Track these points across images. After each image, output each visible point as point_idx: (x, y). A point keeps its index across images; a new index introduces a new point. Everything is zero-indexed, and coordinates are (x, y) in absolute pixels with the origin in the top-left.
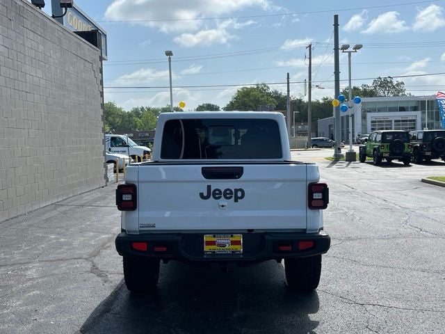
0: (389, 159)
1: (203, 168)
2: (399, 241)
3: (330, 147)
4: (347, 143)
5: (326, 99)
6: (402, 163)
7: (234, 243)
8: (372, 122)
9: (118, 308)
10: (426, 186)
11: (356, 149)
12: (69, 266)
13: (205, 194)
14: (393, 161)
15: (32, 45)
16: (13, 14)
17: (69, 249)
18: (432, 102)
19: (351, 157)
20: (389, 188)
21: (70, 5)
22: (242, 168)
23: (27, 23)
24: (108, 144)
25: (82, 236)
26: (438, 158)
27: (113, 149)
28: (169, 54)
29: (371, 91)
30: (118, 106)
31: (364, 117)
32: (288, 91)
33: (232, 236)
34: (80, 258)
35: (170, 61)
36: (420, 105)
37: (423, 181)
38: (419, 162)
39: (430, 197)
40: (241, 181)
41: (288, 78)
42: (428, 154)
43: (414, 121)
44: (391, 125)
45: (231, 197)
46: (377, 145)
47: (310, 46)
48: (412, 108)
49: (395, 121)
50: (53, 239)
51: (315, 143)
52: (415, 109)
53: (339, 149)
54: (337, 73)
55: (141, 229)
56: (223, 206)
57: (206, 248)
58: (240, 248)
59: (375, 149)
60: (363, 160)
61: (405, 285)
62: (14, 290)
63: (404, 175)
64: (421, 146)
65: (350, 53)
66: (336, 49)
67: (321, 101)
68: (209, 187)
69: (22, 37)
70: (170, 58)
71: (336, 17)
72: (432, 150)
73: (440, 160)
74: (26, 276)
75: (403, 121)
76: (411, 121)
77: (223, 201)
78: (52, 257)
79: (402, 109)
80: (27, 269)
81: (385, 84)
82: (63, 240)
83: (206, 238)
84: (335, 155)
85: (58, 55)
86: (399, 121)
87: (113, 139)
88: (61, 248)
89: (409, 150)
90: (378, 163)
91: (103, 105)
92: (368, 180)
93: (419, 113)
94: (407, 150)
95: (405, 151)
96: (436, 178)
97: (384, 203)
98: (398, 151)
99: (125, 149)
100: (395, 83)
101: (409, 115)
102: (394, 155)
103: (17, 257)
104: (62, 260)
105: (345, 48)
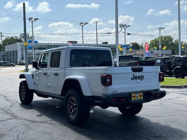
1: (132, 68)
7: (140, 96)
13: (133, 78)
22: (142, 68)
29: (19, 39)
33: (140, 93)
40: (143, 73)
45: (140, 79)
53: (27, 66)
54: (25, 30)
55: (113, 93)
56: (138, 82)
57: (133, 99)
58: (142, 98)
65: (32, 21)
68: (134, 75)
71: (24, 4)
77: (138, 80)
83: (133, 95)
100: (30, 36)
105: (30, 19)
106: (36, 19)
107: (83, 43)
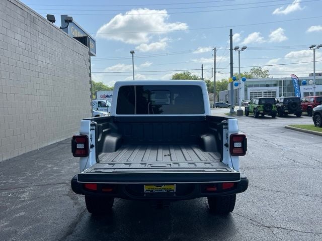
0: (263, 114)
2: (283, 170)
3: (227, 107)
4: (236, 105)
5: (224, 80)
6: (271, 117)
8: (251, 93)
9: (79, 230)
10: (288, 131)
11: (243, 108)
12: (53, 190)
14: (265, 116)
15: (42, 42)
16: (29, 22)
17: (57, 176)
18: (285, 81)
19: (240, 113)
20: (266, 132)
21: (71, 21)
23: (39, 28)
24: (96, 106)
25: (69, 166)
26: (292, 113)
27: (99, 108)
28: (132, 52)
29: (249, 76)
30: (105, 84)
31: (246, 90)
32: (202, 75)
34: (63, 183)
35: (133, 56)
36: (278, 83)
37: (286, 128)
38: (281, 116)
39: (293, 138)
41: (202, 67)
42: (287, 111)
43: (275, 92)
44: (261, 94)
46: (256, 106)
47: (215, 49)
48: (273, 85)
49: (264, 92)
50: (50, 167)
51: (218, 105)
52: (275, 85)
53: (233, 108)
54: (232, 63)
57: (146, 188)
58: (173, 188)
59: (255, 108)
60: (247, 115)
61: (298, 209)
62: (7, 211)
63: (273, 124)
64: (282, 107)
65: (239, 51)
66: (231, 50)
67: (221, 81)
69: (35, 37)
70: (133, 55)
71: (231, 30)
72: (289, 109)
73: (293, 115)
74: (20, 198)
75: (268, 92)
76: (273, 92)
78: (44, 182)
79: (268, 86)
80: (23, 192)
81: (257, 71)
82: (55, 168)
84: (231, 112)
85: (61, 50)
86: (266, 92)
87: (99, 103)
88: (52, 175)
89: (275, 109)
90: (257, 117)
91: (91, 82)
92: (252, 127)
93: (277, 88)
94: (274, 109)
95: (273, 109)
96: (294, 126)
97: (265, 142)
98: (268, 109)
99: (106, 108)
100: (263, 71)
101: (272, 89)
102: (266, 112)
103: (20, 182)
104: (50, 184)
105: (237, 48)
106: (244, 48)
107: (314, 72)
